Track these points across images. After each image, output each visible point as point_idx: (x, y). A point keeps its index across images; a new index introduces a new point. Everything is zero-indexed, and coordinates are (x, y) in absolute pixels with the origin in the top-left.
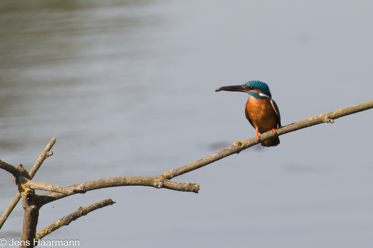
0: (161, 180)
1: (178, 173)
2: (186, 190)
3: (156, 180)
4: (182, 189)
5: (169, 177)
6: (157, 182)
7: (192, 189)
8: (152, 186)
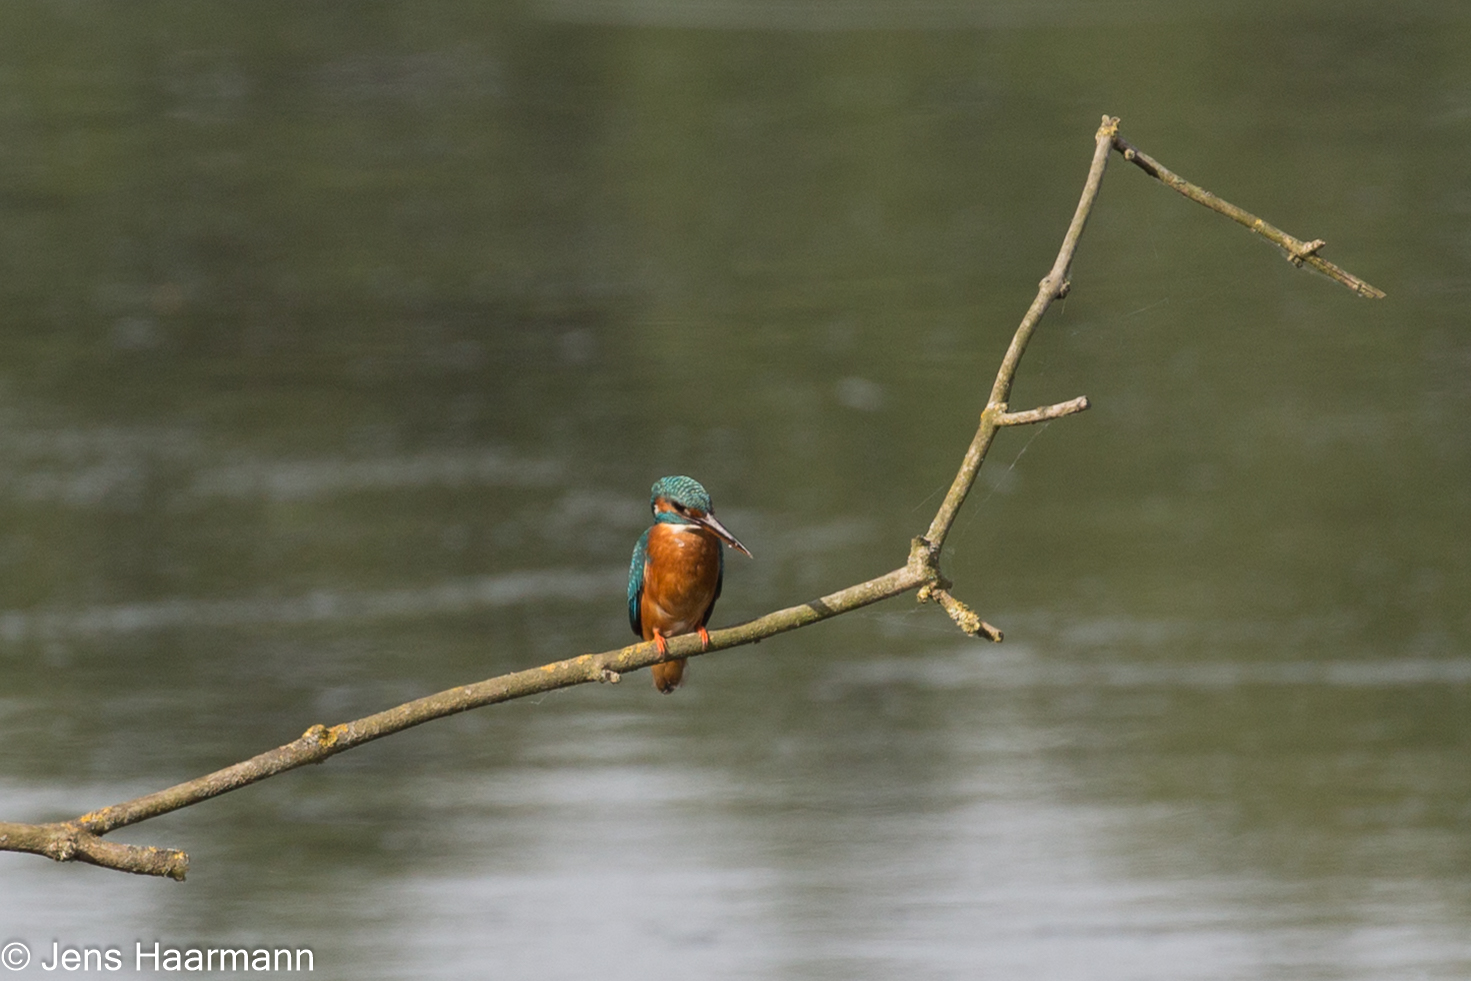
0: (72, 835)
1: (127, 816)
2: (147, 870)
3: (53, 836)
4: (136, 866)
5: (98, 828)
6: (57, 840)
7: (167, 867)
8: (40, 853)
